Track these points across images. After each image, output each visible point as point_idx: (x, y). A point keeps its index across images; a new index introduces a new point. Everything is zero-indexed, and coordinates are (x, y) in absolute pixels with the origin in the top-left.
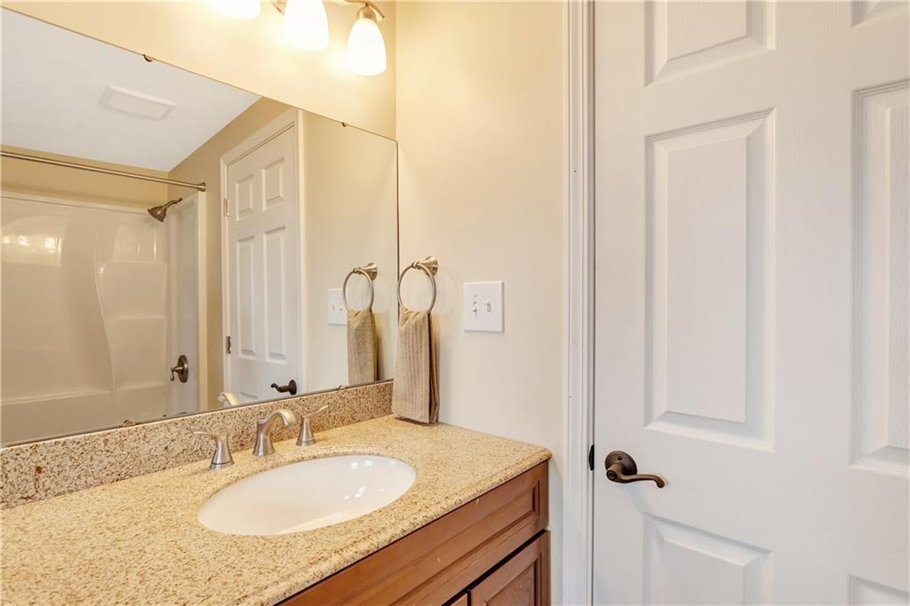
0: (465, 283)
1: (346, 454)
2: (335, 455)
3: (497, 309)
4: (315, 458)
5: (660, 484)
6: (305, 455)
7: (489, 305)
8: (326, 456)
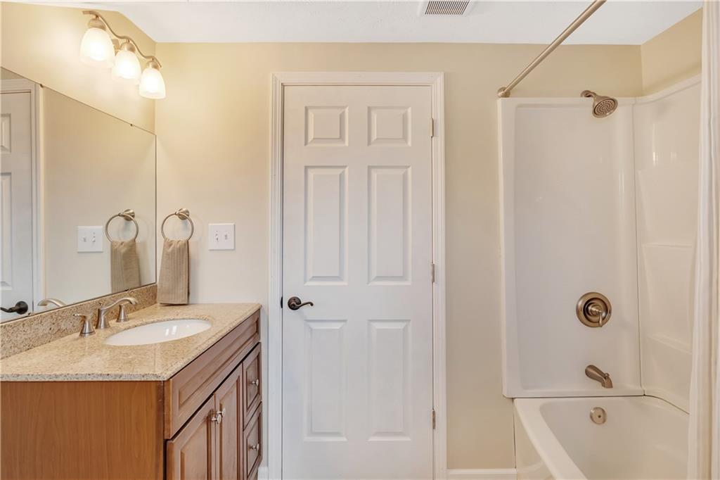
0: (210, 224)
1: (153, 322)
2: (147, 323)
3: (231, 237)
4: (136, 326)
5: (312, 305)
6: (131, 325)
7: (226, 236)
8: (142, 325)
